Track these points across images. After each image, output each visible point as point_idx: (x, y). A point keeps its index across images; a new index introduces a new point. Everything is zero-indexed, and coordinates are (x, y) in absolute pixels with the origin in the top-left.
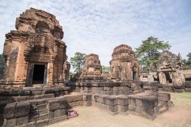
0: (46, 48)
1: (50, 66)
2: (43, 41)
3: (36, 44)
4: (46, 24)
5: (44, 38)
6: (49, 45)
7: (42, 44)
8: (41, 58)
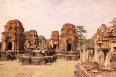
0: (11, 37)
1: (13, 43)
2: (10, 35)
3: (8, 36)
4: (12, 27)
5: (10, 33)
6: (12, 36)
7: (9, 36)
8: (10, 41)
